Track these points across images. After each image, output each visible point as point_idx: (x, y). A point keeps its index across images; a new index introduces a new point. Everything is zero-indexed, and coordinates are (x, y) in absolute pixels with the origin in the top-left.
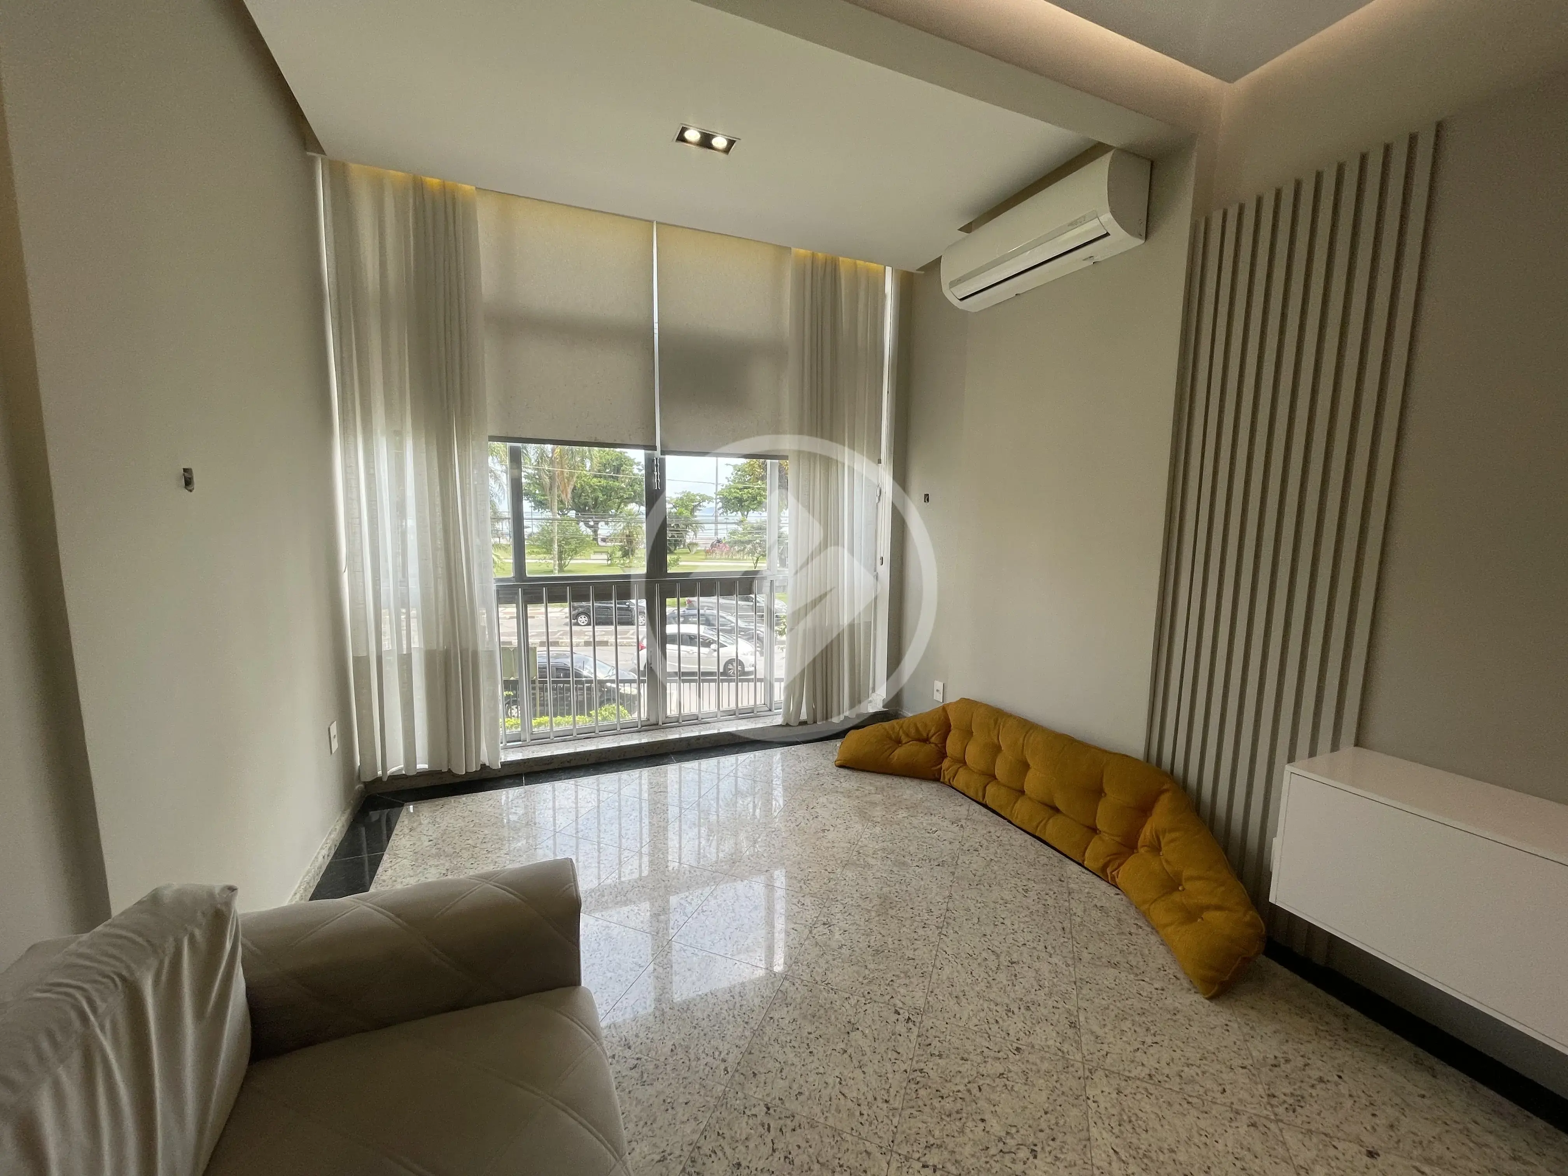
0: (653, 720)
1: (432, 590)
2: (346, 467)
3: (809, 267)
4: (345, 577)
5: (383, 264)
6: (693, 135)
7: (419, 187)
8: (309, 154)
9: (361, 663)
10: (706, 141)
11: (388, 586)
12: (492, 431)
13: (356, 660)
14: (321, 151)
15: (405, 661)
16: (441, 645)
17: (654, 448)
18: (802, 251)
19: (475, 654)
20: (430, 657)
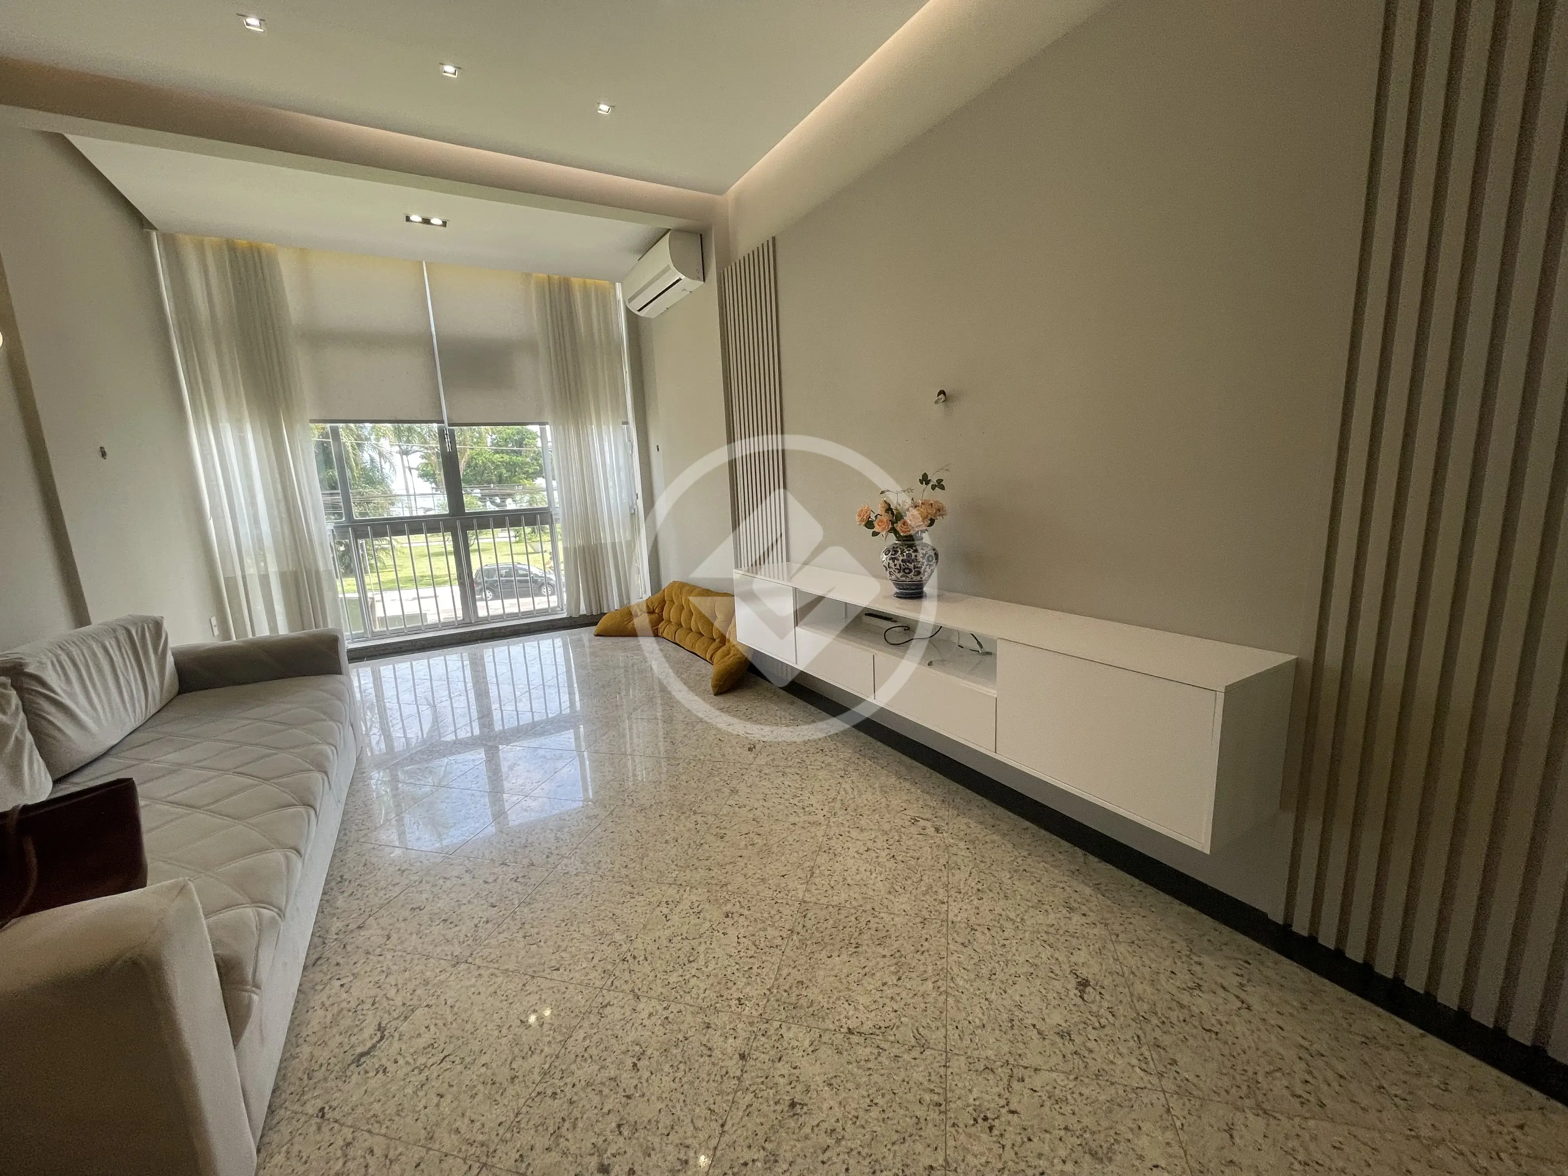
0: (467, 621)
1: (279, 530)
2: (201, 445)
3: (546, 285)
4: (211, 523)
5: (210, 301)
6: (416, 218)
7: (232, 247)
8: (145, 230)
9: (231, 582)
10: (426, 221)
11: (245, 530)
12: (311, 415)
13: (227, 580)
14: (153, 228)
15: (264, 579)
16: (291, 568)
17: (442, 422)
18: (541, 275)
19: (317, 572)
20: (283, 576)
